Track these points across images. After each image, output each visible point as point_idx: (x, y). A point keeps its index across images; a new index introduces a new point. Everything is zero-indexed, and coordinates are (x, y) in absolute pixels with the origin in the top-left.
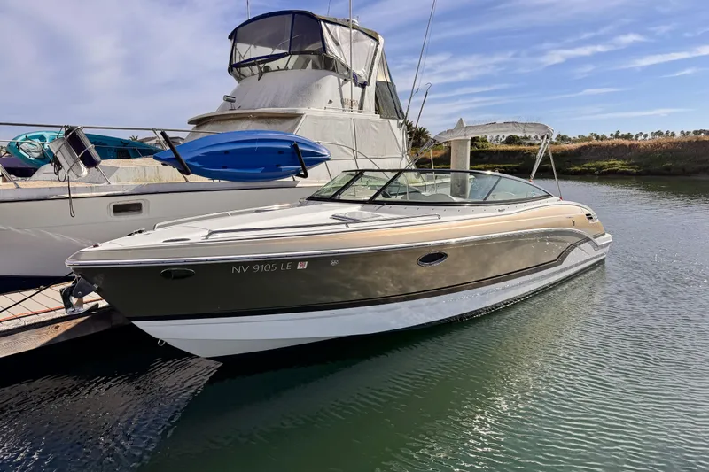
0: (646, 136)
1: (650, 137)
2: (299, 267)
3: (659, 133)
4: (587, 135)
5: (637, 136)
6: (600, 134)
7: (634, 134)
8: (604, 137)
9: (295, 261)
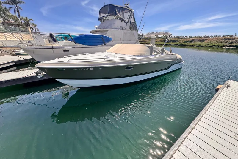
0: (212, 37)
1: (214, 37)
2: (91, 69)
3: (217, 36)
4: (197, 36)
5: (210, 37)
6: (200, 36)
7: (209, 36)
8: (201, 37)
9: (90, 68)
